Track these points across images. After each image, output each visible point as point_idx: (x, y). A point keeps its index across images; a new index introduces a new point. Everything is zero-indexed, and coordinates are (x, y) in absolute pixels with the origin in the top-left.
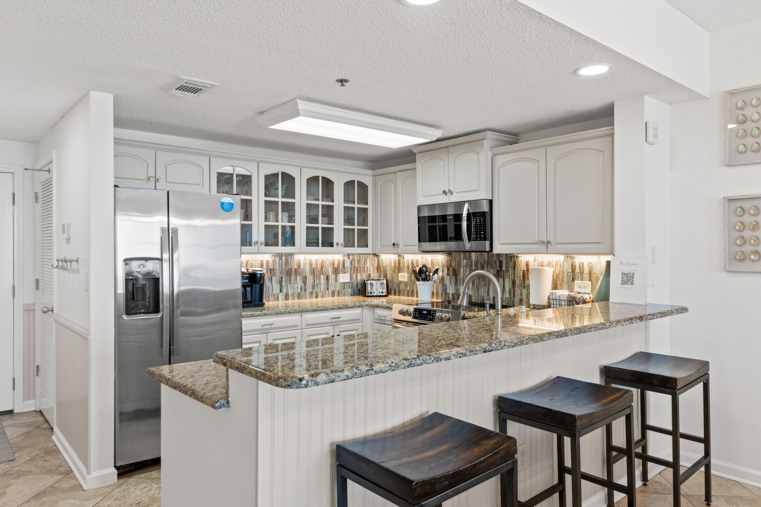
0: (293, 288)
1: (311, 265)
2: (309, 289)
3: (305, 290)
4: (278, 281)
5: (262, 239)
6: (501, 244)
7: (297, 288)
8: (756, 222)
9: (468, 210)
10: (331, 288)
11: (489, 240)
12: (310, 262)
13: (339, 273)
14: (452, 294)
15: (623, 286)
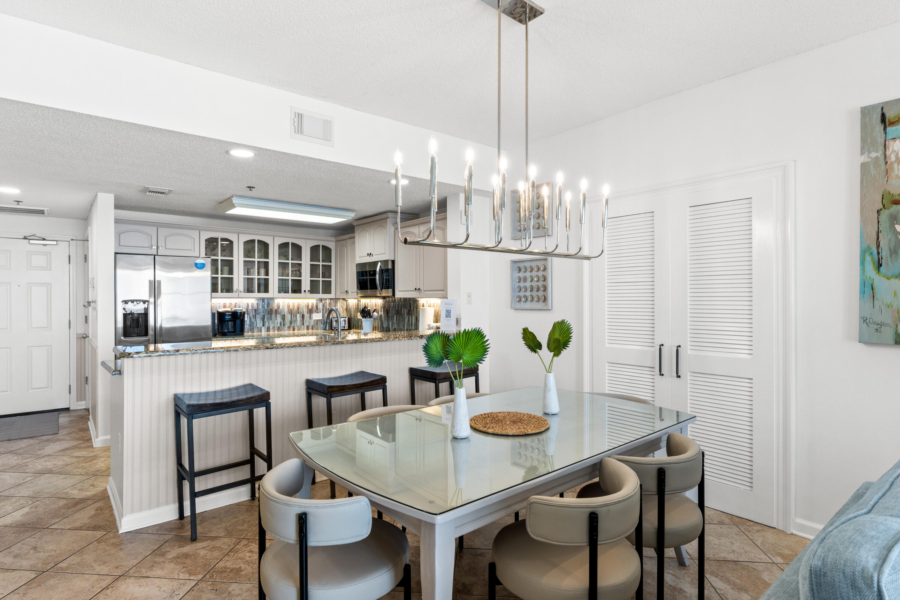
0: (273, 323)
1: (289, 307)
2: (287, 324)
3: (284, 325)
4: (261, 318)
5: (241, 288)
6: (399, 291)
7: (277, 323)
8: (525, 276)
9: (381, 267)
10: (306, 324)
11: (391, 288)
12: (288, 305)
13: (312, 313)
14: (386, 327)
15: (446, 318)
